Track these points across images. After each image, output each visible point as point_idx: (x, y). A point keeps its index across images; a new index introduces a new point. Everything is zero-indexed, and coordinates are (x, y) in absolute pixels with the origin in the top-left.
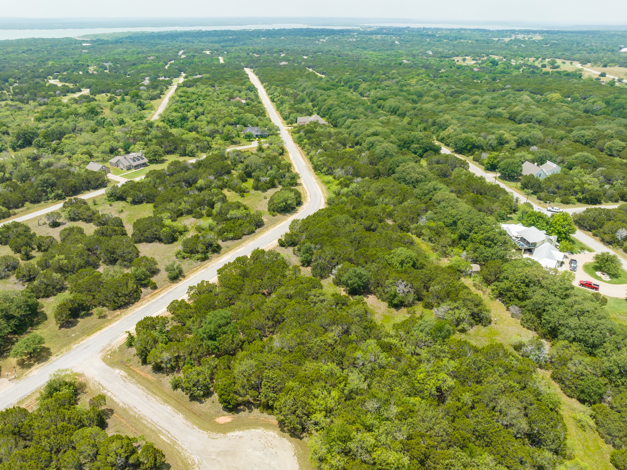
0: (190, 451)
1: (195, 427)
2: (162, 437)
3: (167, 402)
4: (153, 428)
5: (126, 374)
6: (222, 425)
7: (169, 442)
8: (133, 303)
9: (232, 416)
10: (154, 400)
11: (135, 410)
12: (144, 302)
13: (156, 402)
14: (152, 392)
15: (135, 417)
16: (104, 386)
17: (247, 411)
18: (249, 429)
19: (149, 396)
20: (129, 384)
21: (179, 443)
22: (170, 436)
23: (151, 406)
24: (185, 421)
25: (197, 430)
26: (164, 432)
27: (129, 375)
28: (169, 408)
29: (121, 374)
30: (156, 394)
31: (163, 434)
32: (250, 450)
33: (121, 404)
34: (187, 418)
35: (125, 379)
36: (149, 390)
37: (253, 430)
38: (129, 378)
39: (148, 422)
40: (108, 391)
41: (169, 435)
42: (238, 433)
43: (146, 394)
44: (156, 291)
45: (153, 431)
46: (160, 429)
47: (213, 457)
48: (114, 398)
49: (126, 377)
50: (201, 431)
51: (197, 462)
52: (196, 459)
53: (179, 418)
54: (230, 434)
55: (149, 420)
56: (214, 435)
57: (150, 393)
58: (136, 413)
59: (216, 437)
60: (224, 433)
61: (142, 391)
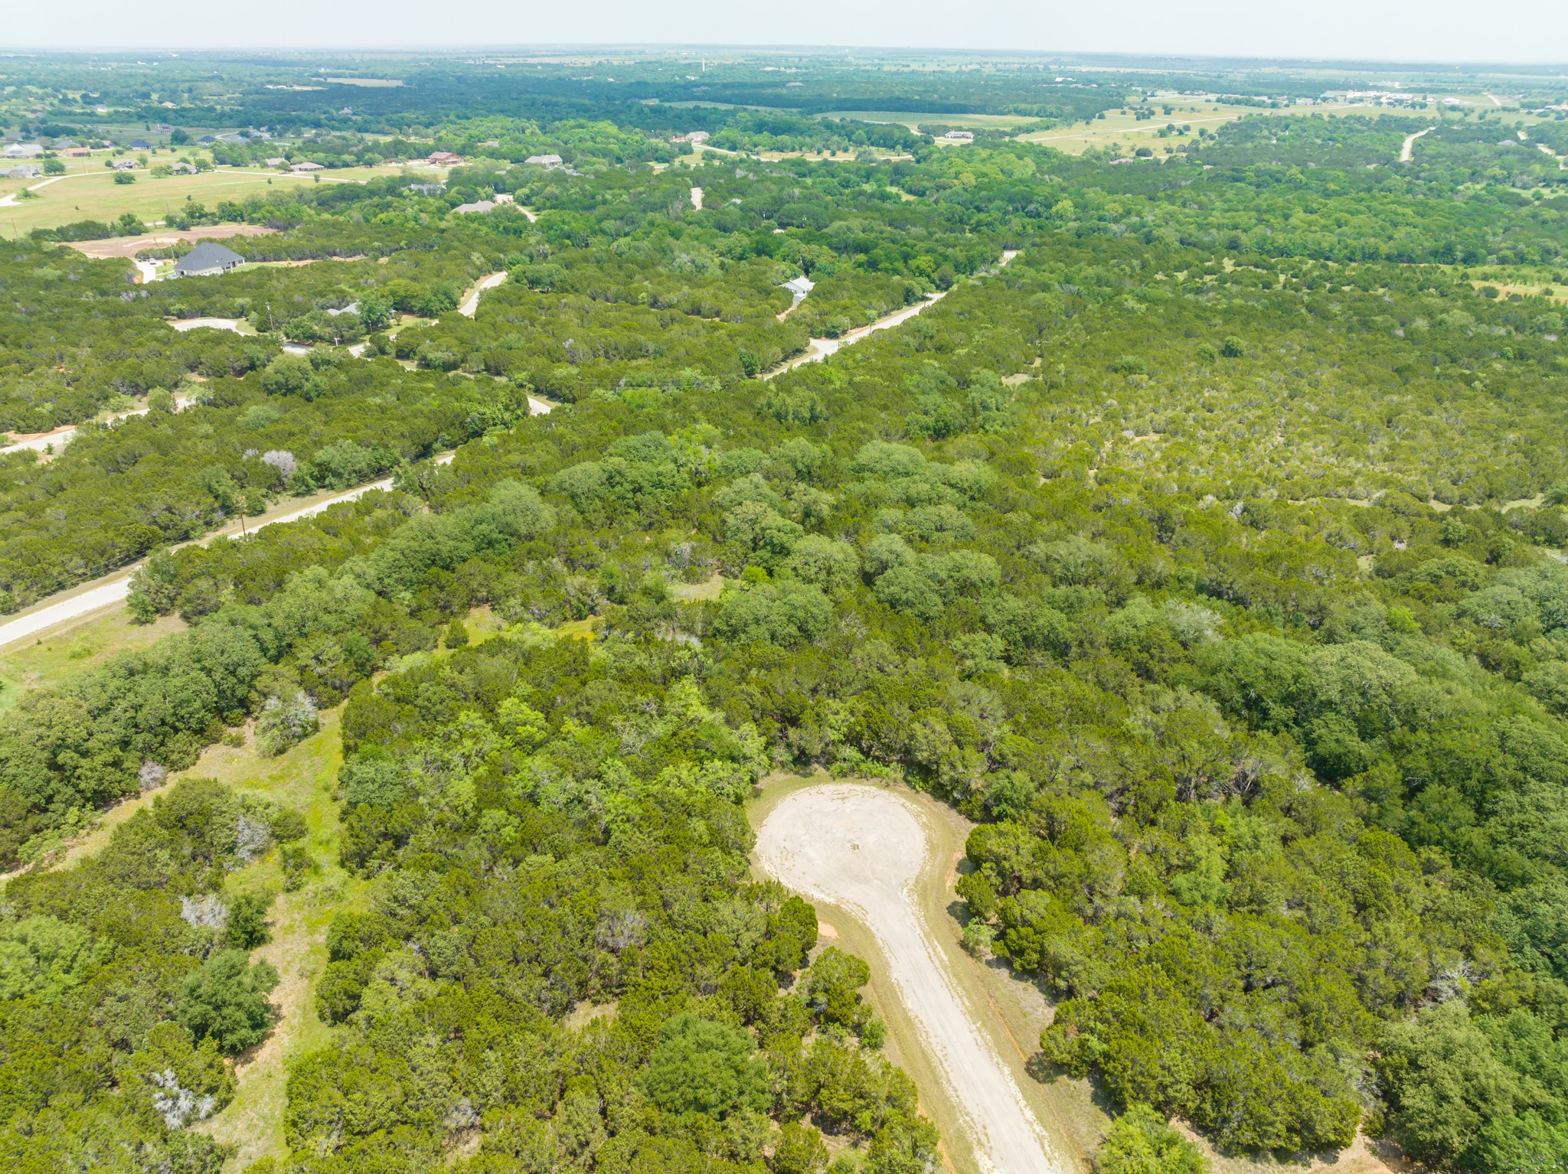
1: (880, 943)
2: (945, 958)
3: (909, 1021)
4: (955, 980)
5: (979, 1155)
6: (833, 923)
7: (936, 943)
10: (933, 1040)
11: (979, 1039)
13: (931, 1033)
14: (929, 1063)
15: (984, 1025)
16: (1038, 1145)
19: (940, 1054)
20: (975, 1116)
21: (919, 932)
22: (930, 950)
23: (943, 1028)
24: (892, 962)
25: (878, 935)
26: (937, 963)
27: (969, 1149)
28: (910, 1003)
29: (990, 1164)
31: (942, 961)
33: (1007, 1070)
35: (983, 1139)
36: (933, 1071)
38: (971, 1137)
39: (960, 997)
40: (1031, 1124)
41: (932, 953)
42: (817, 896)
43: (945, 1064)
45: (956, 976)
46: (942, 972)
47: (877, 882)
48: (1019, 1096)
49: (979, 1142)
50: (874, 929)
52: (905, 894)
53: (900, 974)
54: (831, 901)
55: (958, 1000)
56: (856, 913)
57: (935, 1061)
58: (979, 1030)
59: (855, 908)
60: (838, 907)
61: (951, 1076)
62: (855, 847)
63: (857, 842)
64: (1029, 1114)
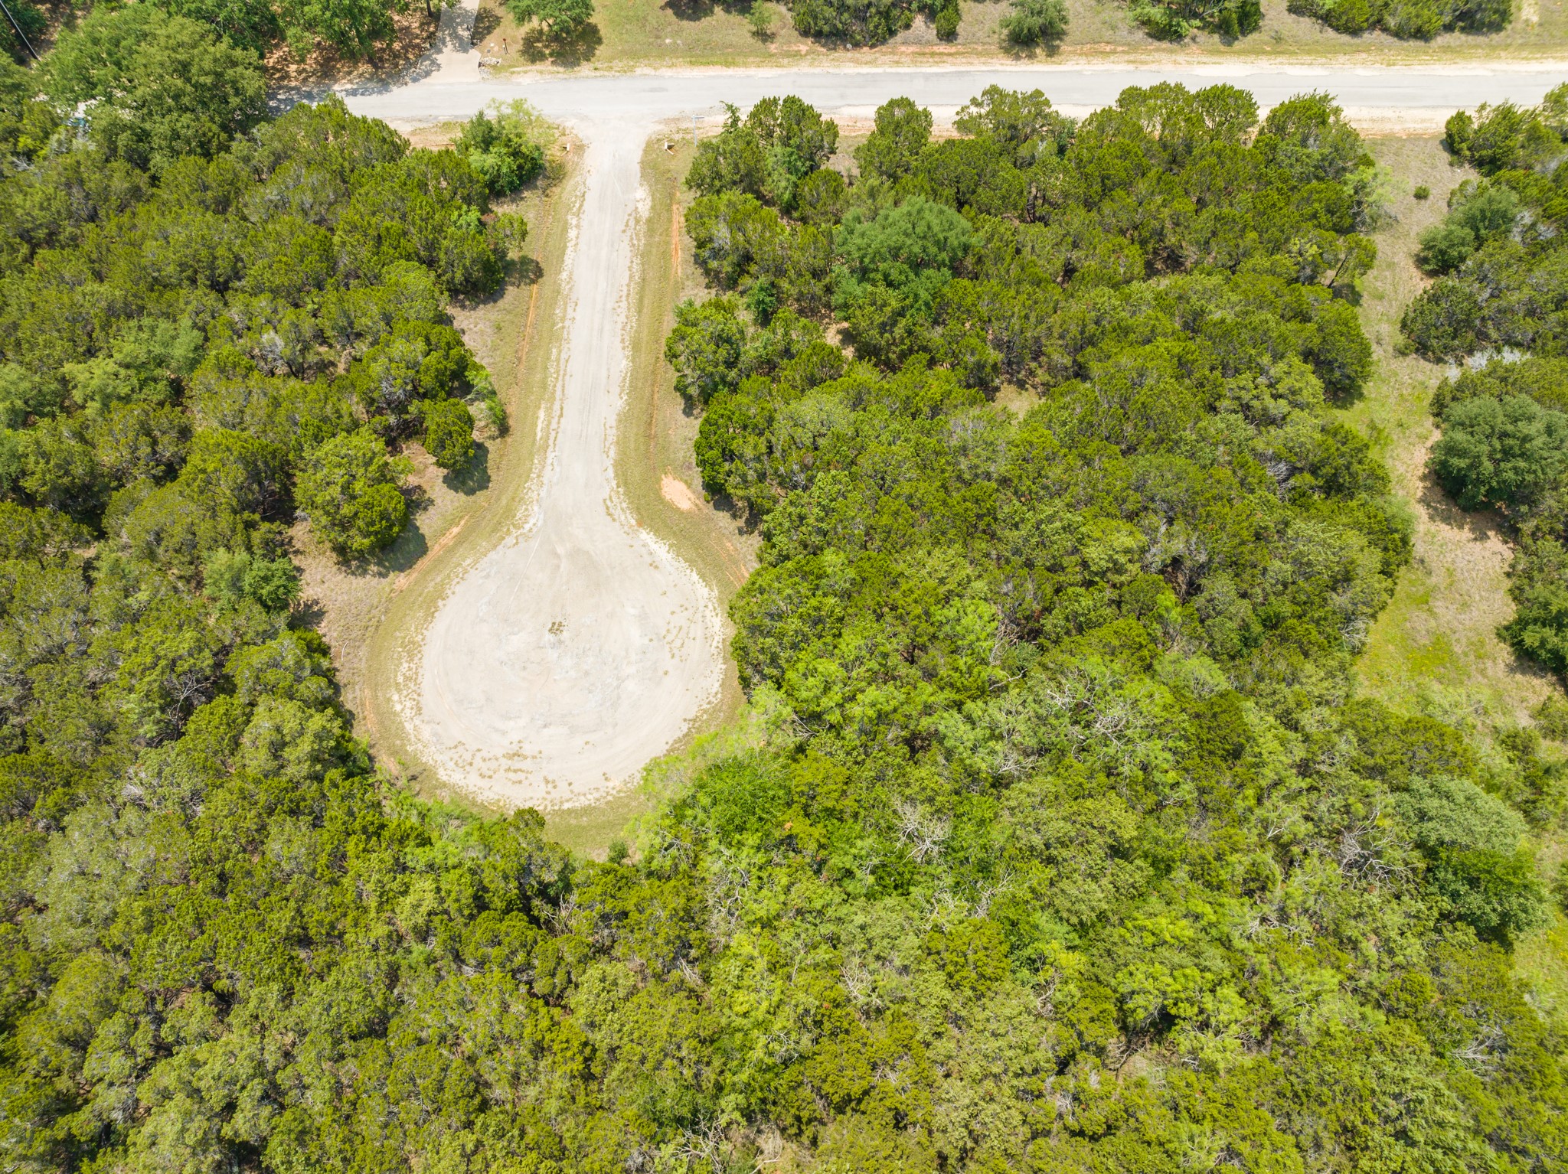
0: (543, 494)
1: (612, 453)
2: (542, 414)
3: (636, 346)
4: (550, 381)
5: (646, 214)
6: (660, 499)
7: (539, 435)
8: (857, 45)
9: (701, 503)
10: (622, 318)
11: (570, 310)
12: (886, 58)
13: (620, 326)
14: (641, 300)
15: (554, 324)
16: (585, 208)
17: (741, 522)
18: (691, 563)
19: (624, 305)
20: (627, 241)
21: (550, 455)
22: (554, 425)
23: (601, 331)
24: (612, 421)
25: (609, 463)
26: (557, 406)
27: (649, 221)
28: (622, 364)
29: (640, 205)
30: (640, 312)
31: (549, 409)
32: (632, 611)
33: (564, 275)
34: (624, 419)
35: (632, 223)
36: (642, 289)
37: (695, 577)
38: (642, 228)
39: (558, 360)
40: (578, 226)
41: (554, 422)
42: (661, 550)
43: (625, 293)
44: (943, 48)
45: (544, 386)
46: (558, 394)
47: (560, 550)
48: (569, 251)
49: (637, 221)
50: (611, 473)
51: (527, 527)
52: (532, 521)
53: (612, 404)
54: (646, 536)
55: (563, 356)
56: (620, 505)
57: (634, 299)
58: (563, 319)
59: (617, 513)
60: (640, 524)
61: (626, 280)
62: (556, 628)
63: (549, 637)
64: (572, 234)
